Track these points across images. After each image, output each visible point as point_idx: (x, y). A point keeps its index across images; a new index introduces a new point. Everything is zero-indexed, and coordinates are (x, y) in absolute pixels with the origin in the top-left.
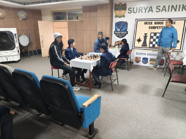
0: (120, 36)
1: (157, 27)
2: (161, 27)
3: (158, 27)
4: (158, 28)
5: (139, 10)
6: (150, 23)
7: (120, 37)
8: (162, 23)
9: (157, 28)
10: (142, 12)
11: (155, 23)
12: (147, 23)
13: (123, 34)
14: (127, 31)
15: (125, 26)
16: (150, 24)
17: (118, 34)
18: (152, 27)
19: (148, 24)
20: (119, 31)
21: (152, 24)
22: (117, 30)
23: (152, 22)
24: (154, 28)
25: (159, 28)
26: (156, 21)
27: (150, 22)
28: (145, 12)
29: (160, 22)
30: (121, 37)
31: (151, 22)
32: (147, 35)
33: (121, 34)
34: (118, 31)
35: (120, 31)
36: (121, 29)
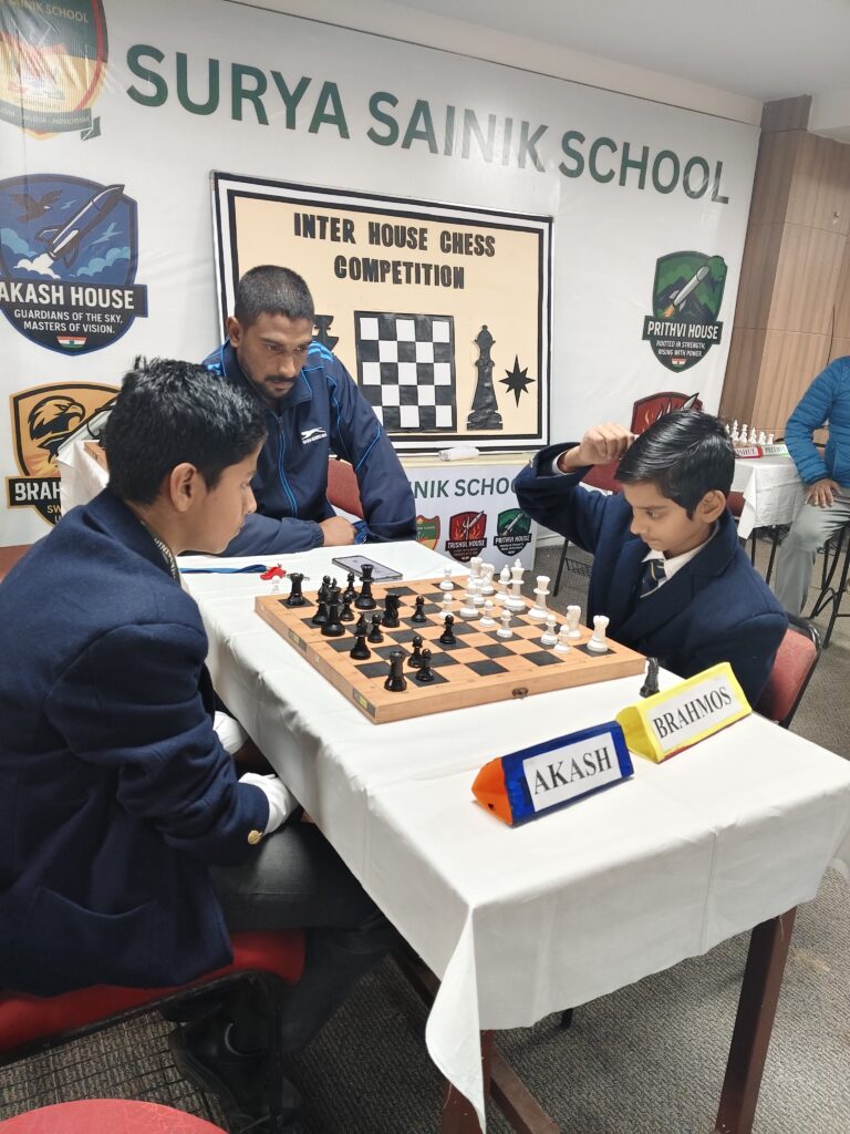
0: (68, 334)
1: (387, 263)
2: (413, 270)
3: (397, 264)
4: (396, 273)
5: (238, 94)
6: (340, 225)
7: (64, 341)
8: (417, 237)
9: (389, 276)
10: (263, 119)
11: (375, 234)
12: (317, 223)
13: (98, 317)
14: (138, 281)
15: (109, 234)
16: (340, 234)
17: (31, 306)
18: (357, 260)
19: (323, 236)
20: (47, 280)
21: (353, 242)
22: (23, 264)
23: (351, 223)
24: (370, 271)
25: (403, 276)
26: (382, 220)
27: (335, 221)
28: (291, 124)
29: (404, 228)
30: (80, 342)
31: (346, 222)
32: (330, 333)
33: (79, 316)
34: (37, 279)
35: (57, 283)
36: (64, 261)
